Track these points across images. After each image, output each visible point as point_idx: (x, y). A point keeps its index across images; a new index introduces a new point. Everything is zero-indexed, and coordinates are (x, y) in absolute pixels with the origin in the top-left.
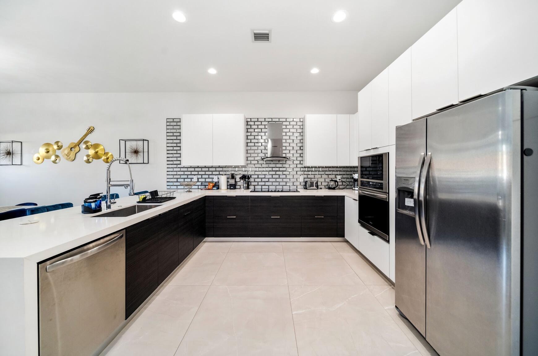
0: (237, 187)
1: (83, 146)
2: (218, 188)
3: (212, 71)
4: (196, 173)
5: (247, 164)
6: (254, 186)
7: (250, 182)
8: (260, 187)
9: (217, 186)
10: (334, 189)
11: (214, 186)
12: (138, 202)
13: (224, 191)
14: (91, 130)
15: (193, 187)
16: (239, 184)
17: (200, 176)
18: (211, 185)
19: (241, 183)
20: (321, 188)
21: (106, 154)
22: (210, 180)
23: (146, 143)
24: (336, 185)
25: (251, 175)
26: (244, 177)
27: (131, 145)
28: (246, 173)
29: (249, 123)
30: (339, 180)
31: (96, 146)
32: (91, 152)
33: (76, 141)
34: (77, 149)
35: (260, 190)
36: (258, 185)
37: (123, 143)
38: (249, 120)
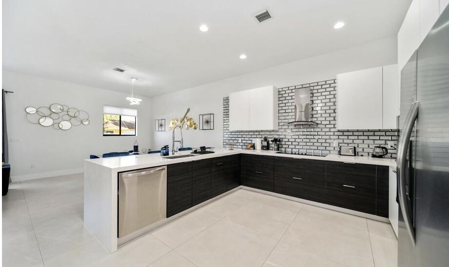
0: (271, 148)
1: (186, 120)
2: (255, 149)
3: (243, 57)
4: (241, 136)
5: (279, 129)
6: (285, 148)
7: (281, 144)
8: (290, 150)
9: (253, 147)
10: (380, 157)
11: (251, 147)
12: (191, 153)
13: (259, 151)
14: (188, 110)
15: (235, 146)
16: (271, 146)
17: (243, 139)
18: (250, 145)
19: (273, 145)
20: (362, 156)
21: (195, 124)
22: (250, 142)
23: (212, 116)
24: (384, 153)
25: (282, 139)
26: (275, 140)
27: (205, 117)
28: (277, 137)
29: (280, 93)
30: (392, 146)
31: (191, 119)
32: (189, 123)
33: (183, 117)
34: (183, 122)
35: (291, 152)
36: (288, 148)
37: (201, 117)
38: (281, 90)
